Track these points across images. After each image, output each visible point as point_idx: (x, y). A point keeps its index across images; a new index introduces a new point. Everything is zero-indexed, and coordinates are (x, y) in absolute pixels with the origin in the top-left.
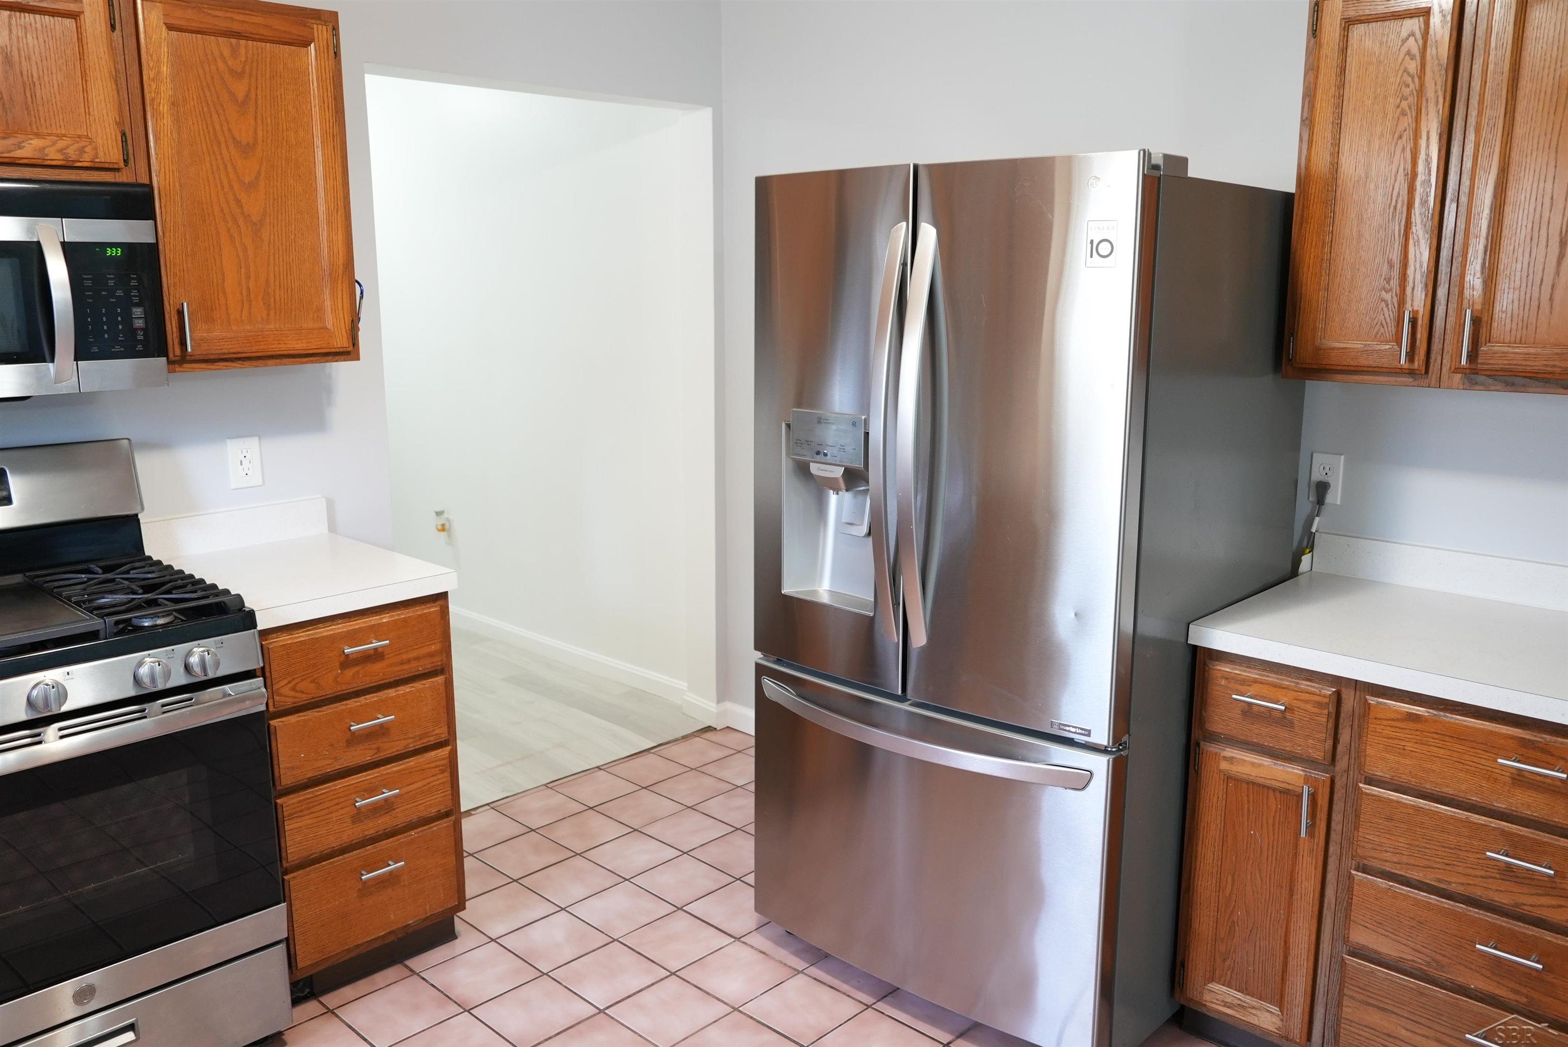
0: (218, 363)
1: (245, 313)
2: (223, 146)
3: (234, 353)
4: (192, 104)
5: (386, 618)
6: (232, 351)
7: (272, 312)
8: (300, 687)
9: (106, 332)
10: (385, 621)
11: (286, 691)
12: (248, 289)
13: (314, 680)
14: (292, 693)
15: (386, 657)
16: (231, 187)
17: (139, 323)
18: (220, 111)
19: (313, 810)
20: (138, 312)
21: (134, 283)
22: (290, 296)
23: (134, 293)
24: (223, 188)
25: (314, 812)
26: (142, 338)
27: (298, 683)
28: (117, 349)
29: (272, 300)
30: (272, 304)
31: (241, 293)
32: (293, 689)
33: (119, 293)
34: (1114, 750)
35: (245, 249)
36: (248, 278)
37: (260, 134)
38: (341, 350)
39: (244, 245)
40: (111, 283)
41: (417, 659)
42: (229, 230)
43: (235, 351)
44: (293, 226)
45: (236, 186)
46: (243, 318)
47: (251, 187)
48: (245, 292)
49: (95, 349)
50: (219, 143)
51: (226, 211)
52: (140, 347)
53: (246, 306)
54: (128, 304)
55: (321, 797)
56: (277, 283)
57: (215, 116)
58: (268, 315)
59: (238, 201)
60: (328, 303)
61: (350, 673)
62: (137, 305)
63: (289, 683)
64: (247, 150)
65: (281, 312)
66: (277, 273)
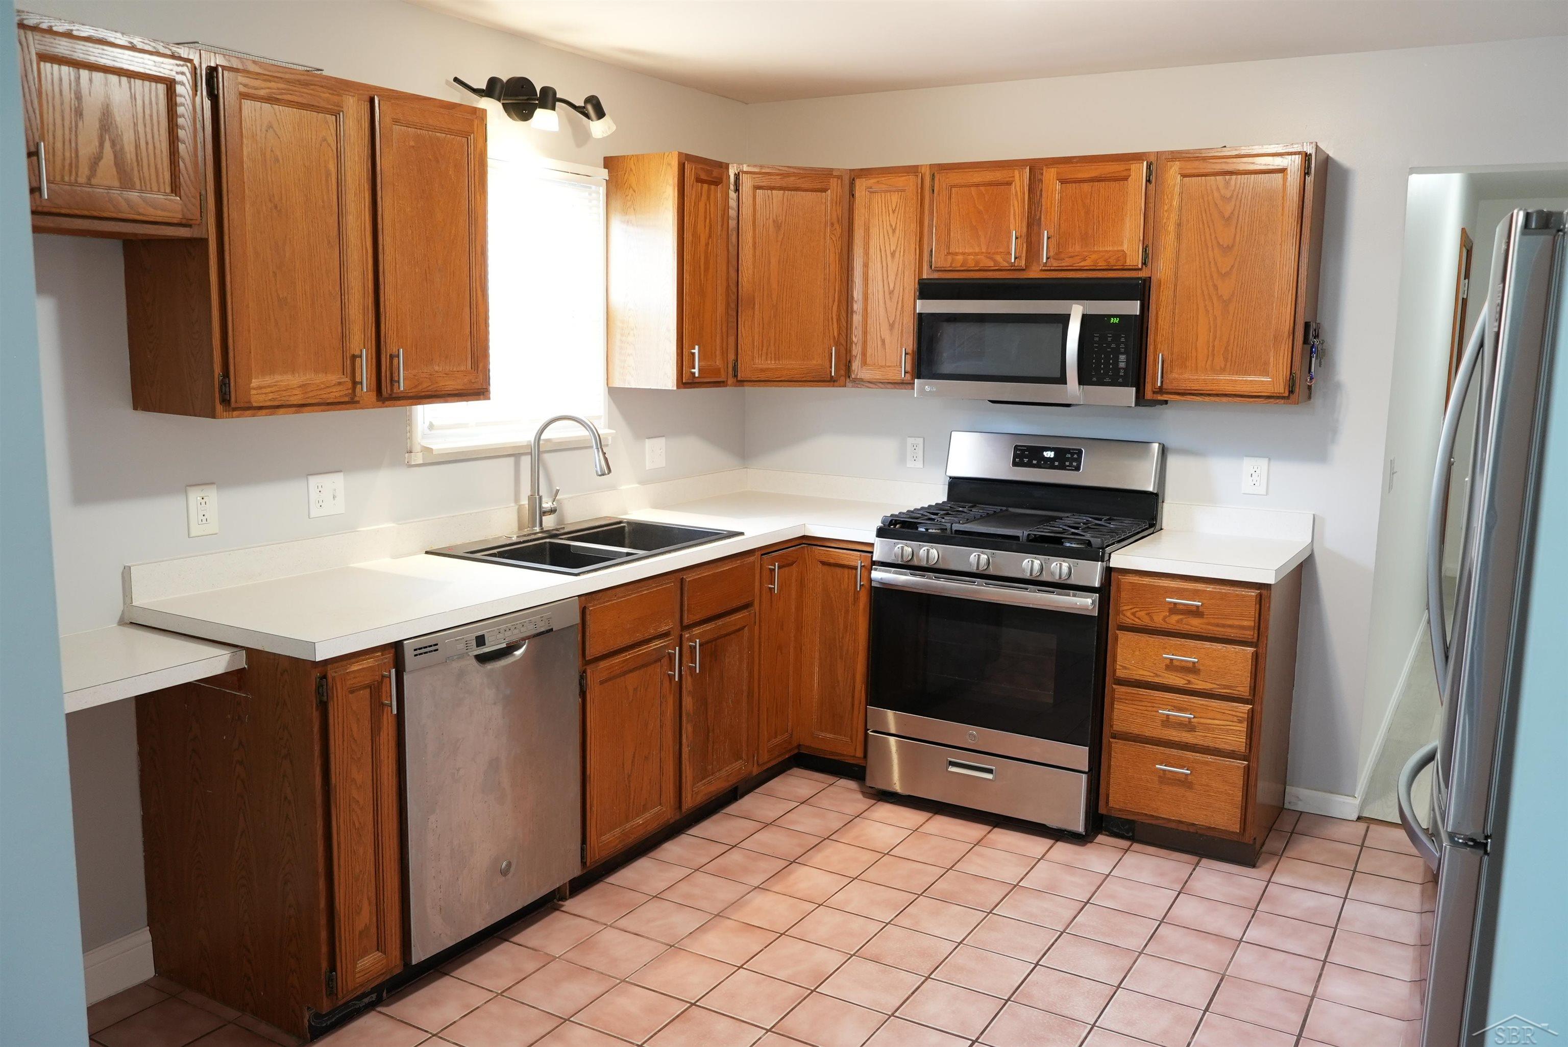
0: (1188, 396)
1: (1209, 362)
2: (1210, 249)
3: (1195, 390)
4: (1192, 223)
5: (1210, 588)
6: (1193, 388)
7: (1229, 364)
8: (1138, 614)
9: (1102, 369)
10: (1208, 589)
11: (1128, 614)
12: (1214, 346)
13: (1149, 613)
14: (1132, 617)
15: (1205, 616)
16: (1212, 277)
17: (1122, 365)
18: (1211, 226)
19: (1136, 703)
20: (1122, 358)
21: (1123, 340)
22: (1244, 353)
23: (1122, 346)
24: (1206, 277)
25: (1135, 705)
26: (1123, 374)
27: (1137, 611)
28: (1107, 380)
29: (1230, 355)
30: (1230, 358)
31: (1208, 349)
32: (1134, 614)
33: (1113, 346)
34: (1461, 841)
35: (1215, 318)
36: (1214, 340)
37: (1238, 239)
38: (1278, 395)
39: (1215, 316)
40: (1109, 339)
41: (1231, 626)
42: (1205, 306)
43: (1196, 388)
44: (1254, 303)
45: (1215, 276)
46: (1207, 366)
47: (1224, 276)
48: (1211, 349)
49: (1094, 379)
50: (1207, 247)
51: (1206, 293)
52: (1120, 380)
53: (1210, 359)
54: (1117, 353)
55: (1141, 696)
56: (1236, 342)
57: (1207, 230)
58: (1225, 365)
59: (1215, 286)
60: (1272, 359)
61: (1175, 618)
62: (1122, 354)
63: (1131, 609)
64: (1227, 249)
65: (1235, 364)
66: (1236, 337)
